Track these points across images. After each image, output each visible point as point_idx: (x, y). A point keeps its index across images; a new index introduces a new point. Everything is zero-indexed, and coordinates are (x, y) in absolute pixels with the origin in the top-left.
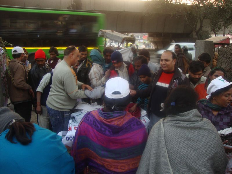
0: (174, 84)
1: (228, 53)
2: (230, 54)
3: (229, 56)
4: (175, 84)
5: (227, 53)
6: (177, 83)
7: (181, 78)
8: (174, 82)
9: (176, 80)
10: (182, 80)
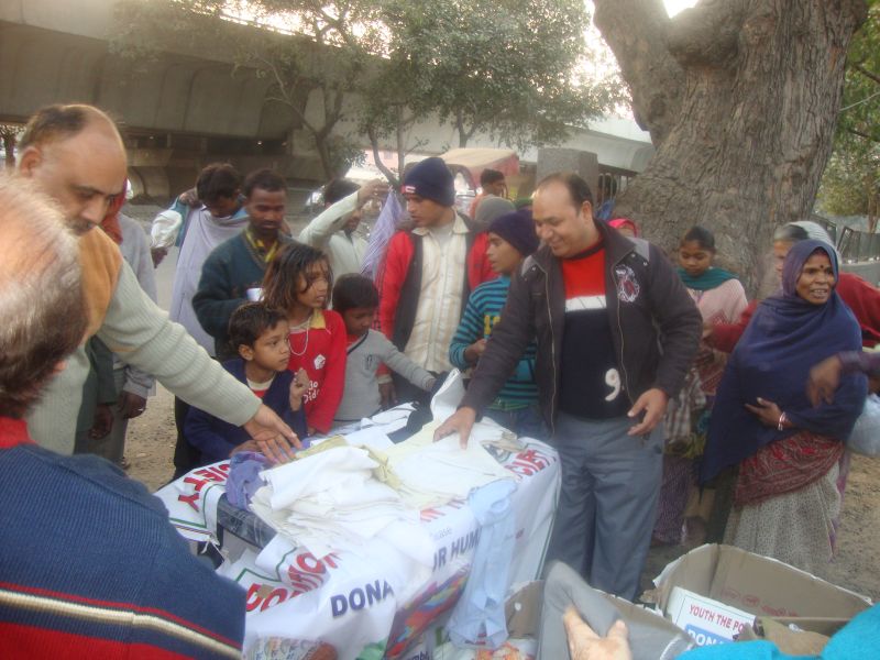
0: (623, 287)
1: (657, 198)
2: (664, 200)
3: (662, 208)
4: (626, 285)
5: (653, 198)
6: (631, 277)
7: (637, 255)
8: (618, 278)
9: (623, 268)
10: (645, 261)
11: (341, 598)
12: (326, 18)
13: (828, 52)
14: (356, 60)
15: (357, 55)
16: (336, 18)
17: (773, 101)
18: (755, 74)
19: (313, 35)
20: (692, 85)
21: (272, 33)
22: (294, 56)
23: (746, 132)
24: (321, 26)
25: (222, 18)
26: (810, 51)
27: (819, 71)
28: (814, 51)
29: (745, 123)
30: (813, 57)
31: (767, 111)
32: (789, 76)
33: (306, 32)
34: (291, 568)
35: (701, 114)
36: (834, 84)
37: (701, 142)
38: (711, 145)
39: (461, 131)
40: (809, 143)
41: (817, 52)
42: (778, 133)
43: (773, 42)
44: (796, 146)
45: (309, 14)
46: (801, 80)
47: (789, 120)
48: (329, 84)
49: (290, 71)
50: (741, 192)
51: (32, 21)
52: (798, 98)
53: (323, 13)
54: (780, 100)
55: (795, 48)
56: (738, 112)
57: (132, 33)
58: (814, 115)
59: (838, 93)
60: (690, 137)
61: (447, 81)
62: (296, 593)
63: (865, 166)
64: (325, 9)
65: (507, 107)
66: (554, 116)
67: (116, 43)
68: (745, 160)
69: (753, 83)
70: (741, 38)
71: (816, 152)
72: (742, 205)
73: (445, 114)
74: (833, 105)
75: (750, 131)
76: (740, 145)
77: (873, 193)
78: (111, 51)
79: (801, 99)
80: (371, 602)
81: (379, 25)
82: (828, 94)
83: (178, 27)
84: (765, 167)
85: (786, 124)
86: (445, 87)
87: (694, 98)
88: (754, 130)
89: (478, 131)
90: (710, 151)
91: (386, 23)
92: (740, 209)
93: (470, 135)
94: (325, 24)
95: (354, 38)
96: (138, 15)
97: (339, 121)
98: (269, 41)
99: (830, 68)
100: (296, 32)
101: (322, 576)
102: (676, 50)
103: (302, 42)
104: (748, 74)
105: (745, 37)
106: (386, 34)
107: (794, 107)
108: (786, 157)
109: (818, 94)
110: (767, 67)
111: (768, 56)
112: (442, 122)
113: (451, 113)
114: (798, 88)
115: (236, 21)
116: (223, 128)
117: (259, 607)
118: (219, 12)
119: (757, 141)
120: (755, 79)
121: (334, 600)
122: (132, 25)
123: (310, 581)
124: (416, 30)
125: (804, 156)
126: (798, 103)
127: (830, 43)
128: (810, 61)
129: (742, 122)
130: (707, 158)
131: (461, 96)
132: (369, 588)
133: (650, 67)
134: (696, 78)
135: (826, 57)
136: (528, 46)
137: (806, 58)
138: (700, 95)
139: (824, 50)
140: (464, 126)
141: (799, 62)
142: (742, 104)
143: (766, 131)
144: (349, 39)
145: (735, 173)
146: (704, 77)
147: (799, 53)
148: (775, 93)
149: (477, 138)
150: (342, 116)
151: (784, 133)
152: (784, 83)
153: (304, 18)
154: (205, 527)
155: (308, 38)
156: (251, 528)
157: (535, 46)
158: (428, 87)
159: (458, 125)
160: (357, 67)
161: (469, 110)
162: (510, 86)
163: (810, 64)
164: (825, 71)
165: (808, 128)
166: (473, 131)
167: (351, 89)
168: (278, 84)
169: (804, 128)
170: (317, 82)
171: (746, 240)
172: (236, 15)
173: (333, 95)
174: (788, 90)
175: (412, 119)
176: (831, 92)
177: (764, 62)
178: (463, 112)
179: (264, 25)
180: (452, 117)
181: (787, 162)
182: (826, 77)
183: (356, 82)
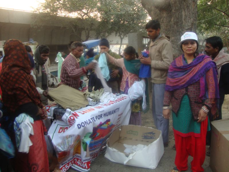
11: (79, 124)
12: (84, 13)
13: (192, 3)
14: (92, 22)
15: (92, 21)
16: (86, 12)
17: (180, 16)
18: (175, 10)
19: (81, 17)
20: (162, 15)
21: (70, 18)
22: (76, 23)
23: (174, 24)
24: (83, 15)
25: (57, 15)
26: (188, 4)
27: (190, 8)
28: (188, 3)
29: (174, 22)
30: (188, 5)
31: (178, 18)
32: (183, 10)
33: (79, 17)
34: (69, 119)
35: (165, 21)
36: (195, 11)
37: (165, 28)
38: (168, 28)
39: (121, 37)
40: (190, 25)
41: (189, 4)
42: (182, 23)
43: (178, 2)
44: (187, 26)
45: (79, 12)
46: (186, 10)
47: (185, 20)
48: (86, 29)
49: (76, 27)
50: (175, 38)
51: (12, 22)
52: (186, 15)
53: (83, 11)
54: (181, 16)
55: (183, 3)
56: (172, 20)
57: (36, 22)
58: (190, 18)
59: (196, 13)
60: (163, 27)
61: (115, 25)
62: (70, 127)
63: (224, 34)
64: (83, 10)
65: (132, 30)
66: (144, 31)
67: (32, 25)
68: (175, 30)
69: (174, 12)
70: (170, 2)
71: (192, 27)
72: (176, 41)
73: (116, 34)
74: (195, 15)
75: (175, 24)
76: (173, 27)
77: (227, 40)
78: (31, 27)
79: (187, 15)
80: (86, 125)
81: (96, 13)
82: (193, 13)
83: (47, 19)
84: (180, 31)
85: (184, 21)
86: (115, 26)
87: (163, 18)
88: (176, 23)
89: (125, 37)
90: (168, 30)
91: (98, 12)
92: (175, 42)
93: (123, 38)
94: (84, 14)
95: (91, 16)
96: (37, 17)
97: (89, 38)
98: (70, 20)
99: (193, 7)
100: (77, 17)
101: (74, 121)
102: (157, 7)
103: (78, 19)
104: (173, 11)
105: (171, 2)
106: (99, 15)
107: (185, 17)
108: (185, 29)
109: (191, 13)
110: (177, 8)
111: (177, 6)
112: (116, 35)
113: (118, 33)
114: (186, 13)
115: (61, 16)
116: (61, 43)
117: (63, 132)
118: (57, 14)
119: (177, 26)
120: (175, 11)
121: (78, 125)
122: (36, 20)
123: (72, 123)
124: (106, 13)
125: (189, 28)
126: (186, 16)
127: (192, 1)
128: (188, 6)
129: (173, 22)
130: (167, 31)
131: (119, 28)
132: (85, 122)
133: (155, 13)
134: (163, 13)
135: (192, 5)
136: (135, 13)
137: (187, 5)
138: (164, 17)
139: (191, 3)
140: (121, 36)
141: (185, 6)
142: (173, 18)
143: (179, 23)
144: (90, 17)
145: (173, 33)
146: (164, 13)
147: (185, 4)
148: (180, 14)
149: (125, 38)
150: (90, 36)
151: (184, 23)
152: (182, 12)
153: (78, 13)
154: (50, 115)
155: (80, 18)
156: (59, 112)
157: (137, 13)
158: (110, 27)
159: (120, 36)
160: (92, 24)
161: (123, 32)
162: (131, 24)
163: (188, 7)
164: (192, 8)
165: (189, 21)
166: (124, 37)
167: (91, 30)
168: (73, 30)
169: (188, 22)
170: (83, 29)
171: (177, 49)
172: (61, 14)
173: (87, 32)
174: (183, 13)
175: (108, 35)
176: (194, 13)
177: (176, 7)
178: (121, 32)
179: (68, 16)
180: (118, 34)
181: (185, 30)
182: (192, 9)
183: (92, 28)
